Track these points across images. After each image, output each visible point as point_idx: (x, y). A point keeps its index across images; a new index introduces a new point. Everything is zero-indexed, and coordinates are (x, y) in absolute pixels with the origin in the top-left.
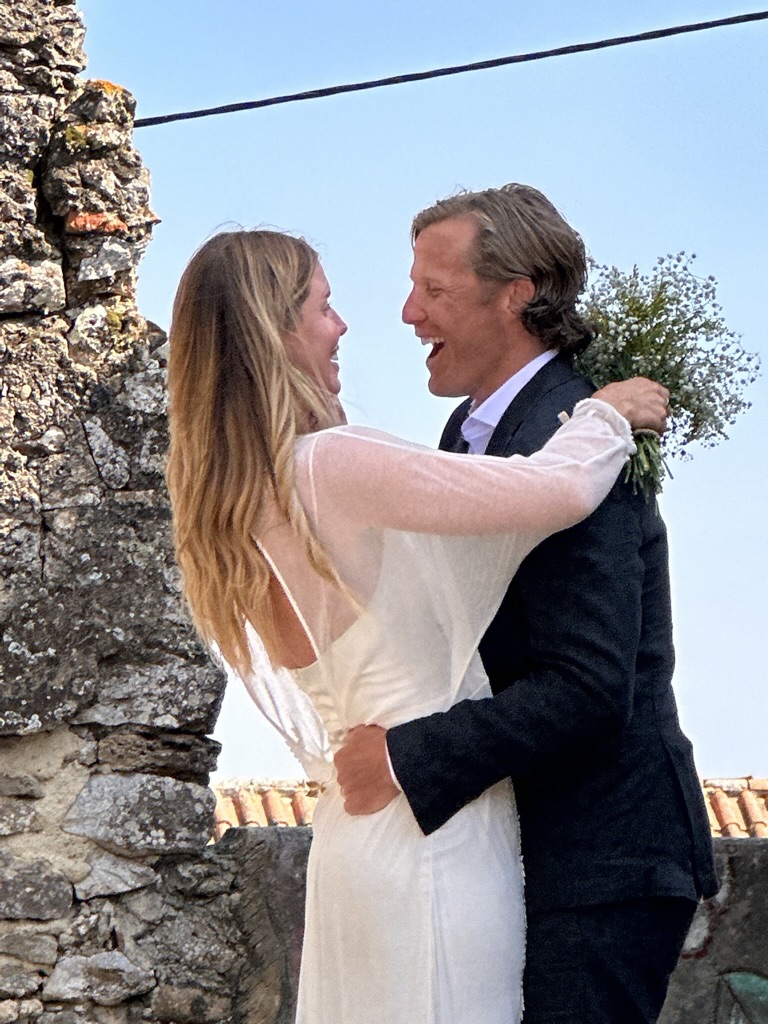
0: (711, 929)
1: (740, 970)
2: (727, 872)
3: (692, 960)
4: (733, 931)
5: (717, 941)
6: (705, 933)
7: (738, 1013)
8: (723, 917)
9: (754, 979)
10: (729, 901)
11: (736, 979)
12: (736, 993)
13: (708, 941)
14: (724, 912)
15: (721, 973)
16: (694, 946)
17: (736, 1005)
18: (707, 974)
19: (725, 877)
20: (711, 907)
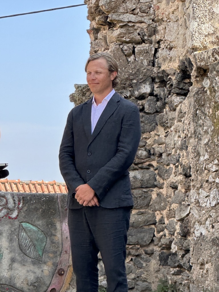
0: (18, 213)
1: (24, 222)
2: (22, 200)
3: (14, 220)
4: (23, 213)
5: (19, 216)
6: (17, 214)
7: (24, 231)
8: (21, 210)
9: (28, 224)
10: (22, 207)
11: (23, 224)
12: (23, 227)
13: (18, 215)
14: (21, 209)
15: (20, 223)
16: (14, 216)
17: (23, 230)
18: (17, 223)
19: (21, 201)
20: (18, 208)
